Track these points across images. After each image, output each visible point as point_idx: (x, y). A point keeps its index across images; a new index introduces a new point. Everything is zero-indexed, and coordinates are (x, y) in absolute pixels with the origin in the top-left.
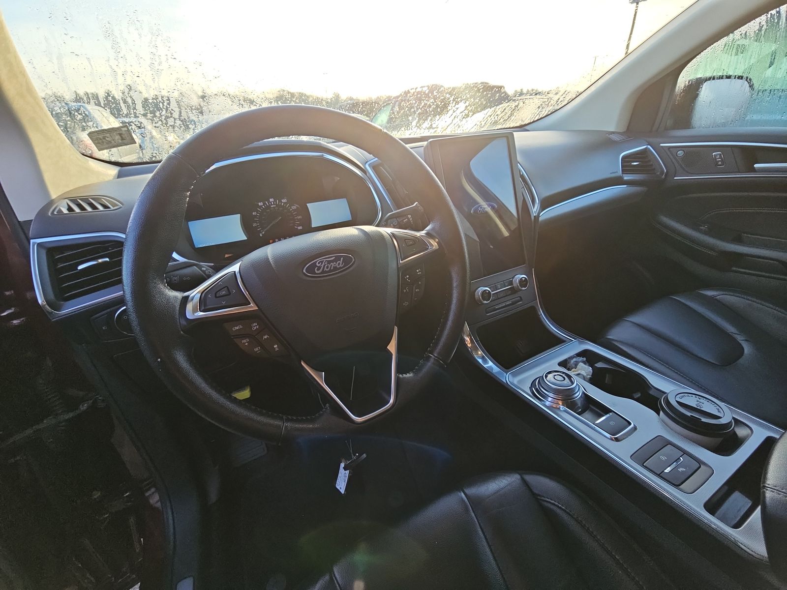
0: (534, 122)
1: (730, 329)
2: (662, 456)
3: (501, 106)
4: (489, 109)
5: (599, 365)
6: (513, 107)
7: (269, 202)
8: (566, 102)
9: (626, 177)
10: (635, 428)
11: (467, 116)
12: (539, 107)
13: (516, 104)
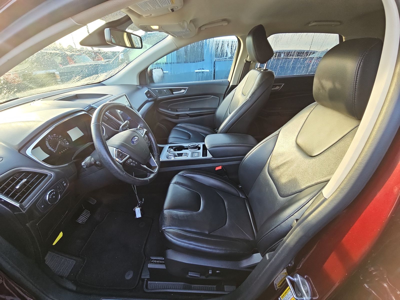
0: (104, 80)
1: (186, 131)
2: (194, 155)
3: (92, 76)
4: (88, 78)
5: (174, 148)
6: (97, 76)
7: (49, 137)
8: (115, 74)
9: (149, 99)
10: (188, 154)
11: (79, 81)
12: (106, 76)
13: (98, 75)
